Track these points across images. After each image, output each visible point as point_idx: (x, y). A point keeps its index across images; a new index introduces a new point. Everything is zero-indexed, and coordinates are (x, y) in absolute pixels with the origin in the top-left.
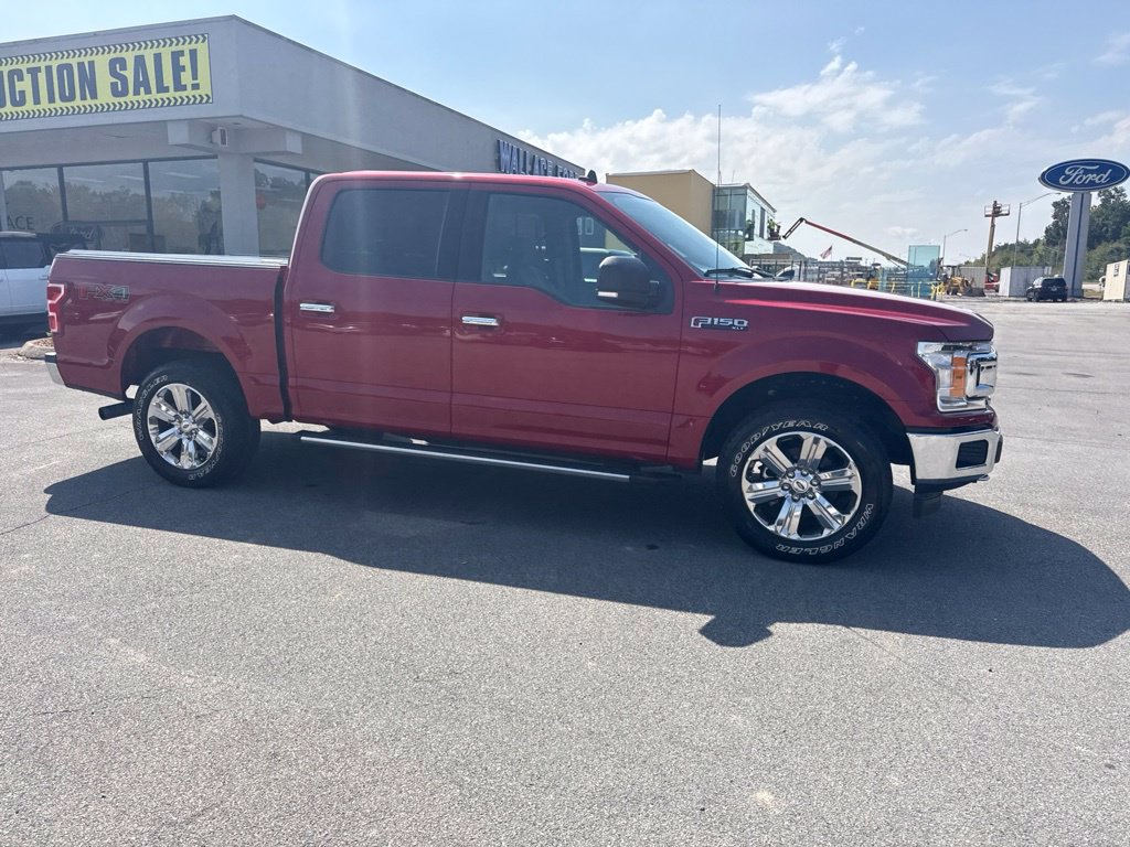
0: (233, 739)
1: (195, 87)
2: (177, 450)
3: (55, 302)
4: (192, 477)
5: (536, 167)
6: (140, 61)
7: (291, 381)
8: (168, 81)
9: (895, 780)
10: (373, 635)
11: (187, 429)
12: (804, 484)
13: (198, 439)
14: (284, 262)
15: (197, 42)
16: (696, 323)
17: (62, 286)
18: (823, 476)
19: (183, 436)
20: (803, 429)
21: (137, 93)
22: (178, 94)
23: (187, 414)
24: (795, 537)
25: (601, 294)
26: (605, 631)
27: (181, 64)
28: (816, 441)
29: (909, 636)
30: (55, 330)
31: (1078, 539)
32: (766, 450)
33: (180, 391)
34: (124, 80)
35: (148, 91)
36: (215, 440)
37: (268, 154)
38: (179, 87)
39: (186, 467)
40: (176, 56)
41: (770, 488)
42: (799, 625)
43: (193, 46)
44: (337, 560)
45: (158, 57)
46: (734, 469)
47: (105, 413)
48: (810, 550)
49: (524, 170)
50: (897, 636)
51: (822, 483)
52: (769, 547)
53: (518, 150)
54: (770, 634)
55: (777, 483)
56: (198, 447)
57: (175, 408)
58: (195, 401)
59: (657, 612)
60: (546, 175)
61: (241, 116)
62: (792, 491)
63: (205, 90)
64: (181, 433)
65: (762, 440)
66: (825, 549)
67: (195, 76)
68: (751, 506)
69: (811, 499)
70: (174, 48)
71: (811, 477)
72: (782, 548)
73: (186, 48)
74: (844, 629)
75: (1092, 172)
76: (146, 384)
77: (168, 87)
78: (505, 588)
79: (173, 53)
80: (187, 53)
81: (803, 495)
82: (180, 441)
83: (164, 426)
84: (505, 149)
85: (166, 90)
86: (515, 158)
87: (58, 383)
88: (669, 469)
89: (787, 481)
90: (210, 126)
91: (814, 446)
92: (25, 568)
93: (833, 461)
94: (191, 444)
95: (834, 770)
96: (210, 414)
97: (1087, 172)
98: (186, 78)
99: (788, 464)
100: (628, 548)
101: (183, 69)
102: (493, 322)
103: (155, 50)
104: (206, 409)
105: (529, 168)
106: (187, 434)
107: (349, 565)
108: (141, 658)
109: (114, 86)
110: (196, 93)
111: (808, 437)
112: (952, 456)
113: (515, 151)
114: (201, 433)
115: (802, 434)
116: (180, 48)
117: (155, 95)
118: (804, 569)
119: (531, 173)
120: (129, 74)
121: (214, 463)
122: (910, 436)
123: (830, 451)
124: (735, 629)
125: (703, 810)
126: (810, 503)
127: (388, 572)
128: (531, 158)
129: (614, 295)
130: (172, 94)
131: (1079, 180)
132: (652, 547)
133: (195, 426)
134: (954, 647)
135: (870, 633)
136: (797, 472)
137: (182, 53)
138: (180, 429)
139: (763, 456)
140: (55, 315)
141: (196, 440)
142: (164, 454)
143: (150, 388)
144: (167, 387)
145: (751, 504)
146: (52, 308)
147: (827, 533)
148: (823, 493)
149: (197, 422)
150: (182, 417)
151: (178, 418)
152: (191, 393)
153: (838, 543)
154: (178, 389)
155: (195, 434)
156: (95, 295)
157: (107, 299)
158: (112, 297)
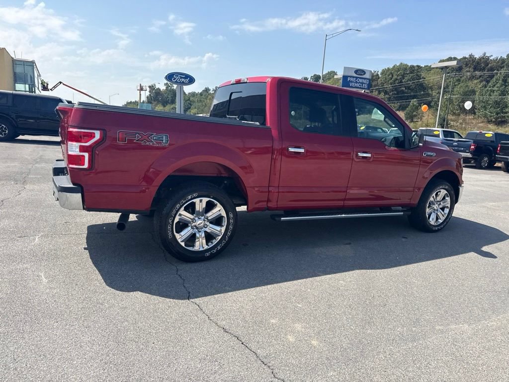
16: (425, 154)
24: (436, 224)
131: (179, 80)
138: (195, 226)
139: (432, 199)
140: (86, 155)
141: (209, 231)
142: (183, 244)
143: (182, 202)
144: (194, 200)
145: (427, 216)
146: (82, 149)
147: (440, 221)
148: (440, 208)
149: (208, 220)
150: (196, 218)
151: (193, 220)
152: (208, 203)
153: (445, 223)
154: (201, 201)
155: (206, 227)
156: (135, 140)
157: (148, 143)
158: (152, 142)
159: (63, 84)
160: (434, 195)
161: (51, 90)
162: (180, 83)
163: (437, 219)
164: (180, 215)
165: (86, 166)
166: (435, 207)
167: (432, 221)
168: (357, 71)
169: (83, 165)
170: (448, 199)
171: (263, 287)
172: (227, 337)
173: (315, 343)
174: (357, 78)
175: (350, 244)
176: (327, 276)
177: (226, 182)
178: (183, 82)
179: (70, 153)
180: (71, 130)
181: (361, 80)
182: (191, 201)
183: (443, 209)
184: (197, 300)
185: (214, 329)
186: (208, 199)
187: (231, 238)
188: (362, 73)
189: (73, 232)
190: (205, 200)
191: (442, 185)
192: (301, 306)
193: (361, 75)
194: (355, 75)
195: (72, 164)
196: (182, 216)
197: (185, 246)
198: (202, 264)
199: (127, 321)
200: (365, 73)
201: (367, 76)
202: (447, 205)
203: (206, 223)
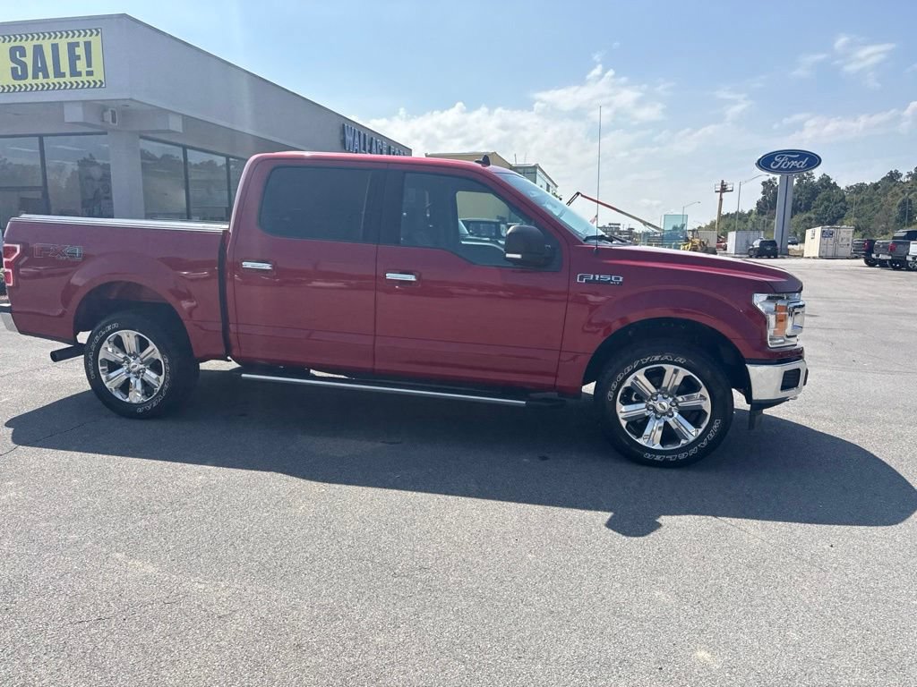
0: (258, 634)
1: (90, 73)
2: (125, 387)
3: (10, 260)
4: (140, 410)
5: (374, 147)
6: (38, 50)
7: (232, 328)
8: (65, 66)
9: (794, 636)
10: (344, 539)
11: (135, 369)
12: (664, 404)
13: (146, 378)
14: (226, 227)
15: (91, 36)
16: (581, 278)
17: (18, 247)
18: (680, 399)
19: (131, 375)
20: (666, 362)
21: (35, 76)
22: (73, 79)
23: (135, 355)
25: (508, 255)
26: (532, 528)
27: (77, 54)
28: (676, 372)
29: (764, 522)
30: (11, 284)
31: (856, 442)
32: (636, 379)
33: (129, 338)
34: (24, 66)
35: (46, 76)
36: (162, 378)
37: (153, 132)
38: (74, 73)
39: (135, 401)
40: (72, 47)
41: (638, 409)
42: (679, 517)
43: (88, 39)
44: (290, 478)
45: (55, 48)
46: (610, 394)
47: (56, 356)
48: (670, 457)
49: (364, 149)
50: (755, 522)
51: (680, 404)
52: (637, 457)
53: (359, 132)
54: (660, 525)
55: (643, 405)
56: (145, 384)
57: (124, 351)
58: (143, 345)
59: (567, 511)
60: (381, 153)
61: (131, 99)
62: (655, 411)
63: (98, 75)
64: (129, 372)
65: (633, 371)
66: (682, 456)
67: (89, 64)
68: (624, 423)
69: (671, 417)
70: (70, 40)
71: (671, 399)
72: (648, 456)
73: (82, 40)
74: (714, 519)
75: (794, 159)
76: (99, 331)
77: (64, 73)
78: (439, 496)
79: (69, 44)
80: (82, 45)
81: (664, 414)
82: (128, 379)
83: (114, 366)
84: (348, 132)
85: (63, 75)
86: (357, 139)
87: (10, 330)
88: (554, 395)
89: (651, 403)
90: (101, 108)
91: (674, 375)
92: (13, 494)
93: (688, 387)
94: (139, 381)
95: (746, 630)
96: (158, 356)
97: (790, 159)
98: (81, 65)
99: (653, 390)
100: (525, 460)
101: (79, 58)
102: (412, 278)
103: (52, 41)
104: (153, 351)
105: (368, 148)
106: (134, 373)
107: (302, 481)
108: (151, 569)
109: (14, 70)
110: (90, 79)
111: (669, 368)
112: (778, 382)
113: (357, 134)
114: (147, 372)
115: (665, 366)
116: (75, 39)
117: (52, 79)
118: (666, 472)
119: (370, 152)
120: (29, 60)
121: (161, 398)
122: (748, 366)
123: (686, 379)
124: (634, 522)
125: (661, 669)
126: (670, 421)
127: (337, 486)
128: (370, 140)
129: (519, 256)
130: (68, 78)
131: (785, 165)
132: (544, 458)
133: (142, 366)
134: (799, 529)
135: (735, 521)
136: (659, 396)
137: (77, 44)
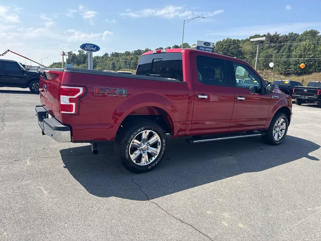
2: (139, 158)
3: (75, 97)
13: (152, 151)
16: (273, 97)
18: (281, 127)
19: (143, 152)
23: (145, 141)
24: (277, 140)
36: (159, 150)
48: (280, 142)
58: (151, 136)
62: (277, 131)
72: (277, 143)
82: (141, 154)
91: (282, 121)
96: (158, 140)
114: (152, 148)
121: (160, 159)
126: (279, 133)
136: (277, 127)
138: (142, 149)
139: (276, 125)
140: (74, 104)
141: (150, 152)
142: (135, 162)
143: (135, 134)
144: (141, 132)
145: (273, 135)
146: (71, 100)
147: (280, 138)
148: (280, 130)
149: (150, 145)
150: (142, 144)
151: (140, 145)
152: (150, 133)
153: (283, 139)
154: (146, 132)
155: (148, 150)
156: (105, 93)
157: (114, 95)
158: (117, 94)
159: (11, 51)
160: (277, 122)
161: (2, 55)
162: (90, 50)
163: (278, 137)
164: (133, 142)
165: (74, 112)
166: (277, 129)
167: (276, 138)
168: (205, 43)
169: (72, 111)
170: (284, 124)
171: (192, 188)
172: (185, 226)
173: (241, 225)
174: (205, 47)
175: (232, 155)
176: (228, 178)
177: (157, 119)
178: (92, 50)
179: (62, 103)
180: (63, 87)
181: (208, 49)
182: (140, 133)
183: (281, 130)
184: (154, 200)
185: (174, 221)
186: (150, 131)
187: (163, 155)
188: (209, 45)
189: (51, 155)
190: (148, 131)
191: (282, 115)
192: (221, 200)
193: (208, 46)
194: (204, 46)
195: (64, 111)
196: (134, 143)
197: (136, 162)
198: (147, 174)
199: (114, 219)
200: (210, 45)
201: (211, 46)
202: (284, 128)
203: (148, 147)
